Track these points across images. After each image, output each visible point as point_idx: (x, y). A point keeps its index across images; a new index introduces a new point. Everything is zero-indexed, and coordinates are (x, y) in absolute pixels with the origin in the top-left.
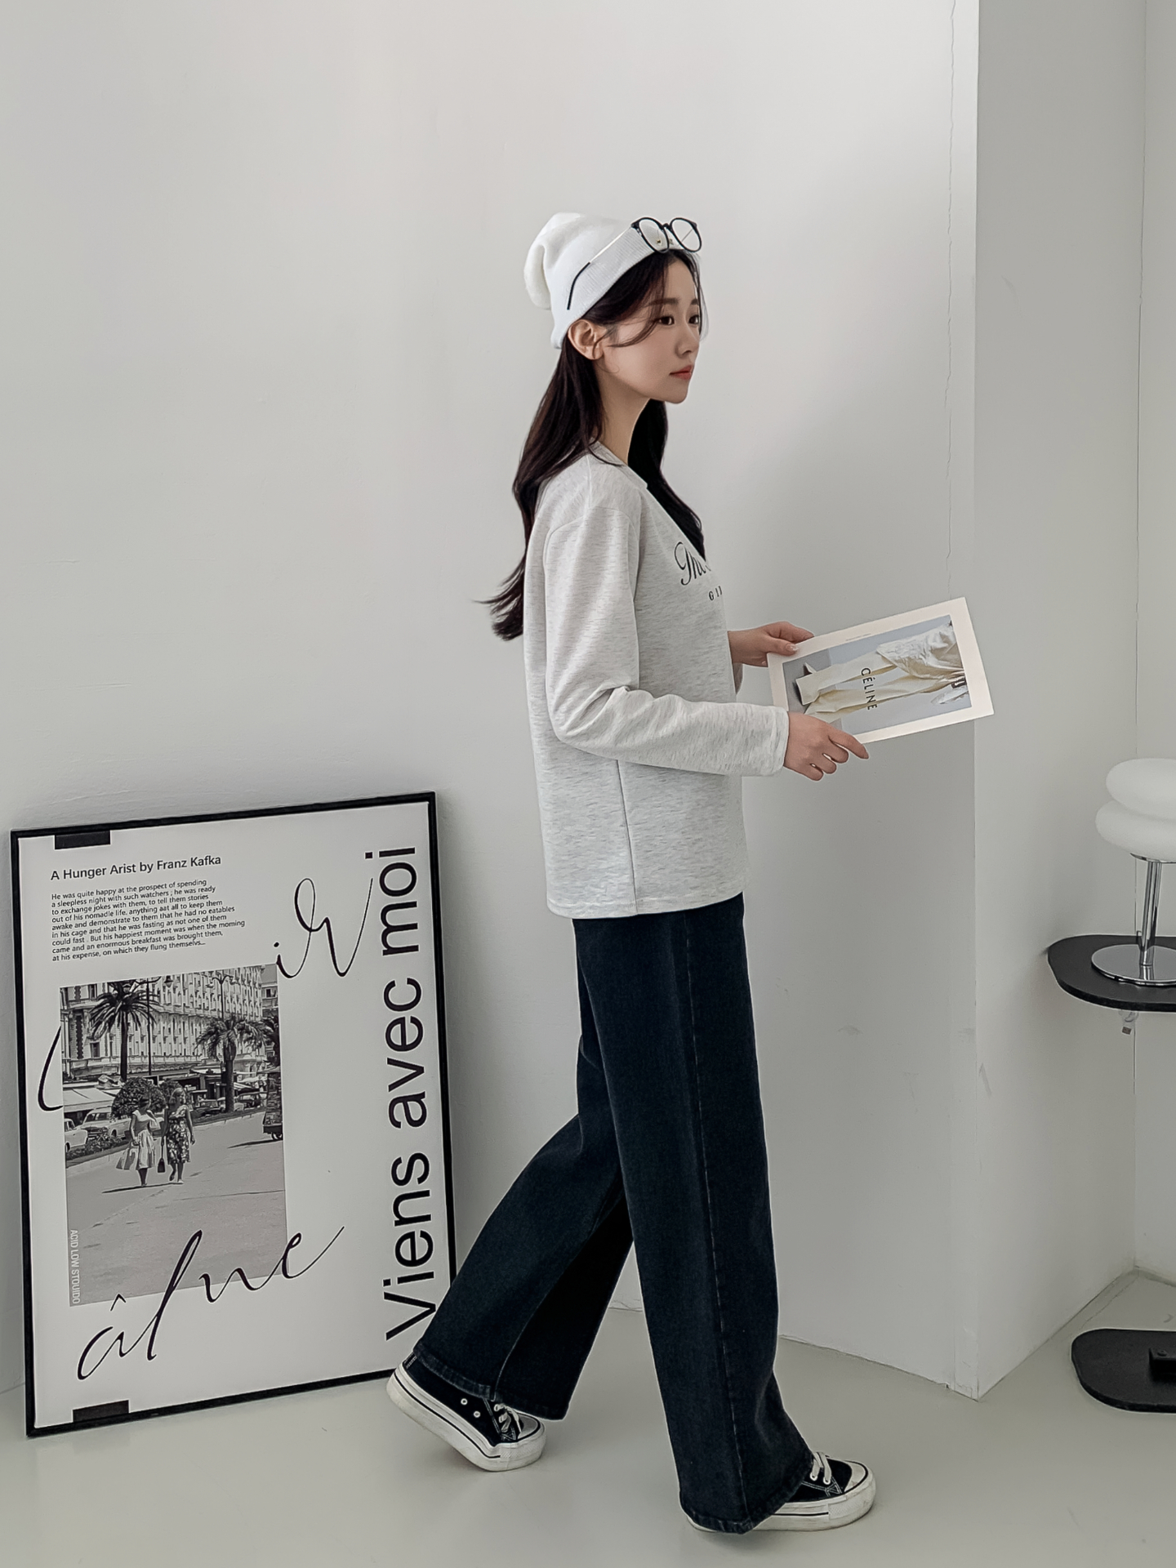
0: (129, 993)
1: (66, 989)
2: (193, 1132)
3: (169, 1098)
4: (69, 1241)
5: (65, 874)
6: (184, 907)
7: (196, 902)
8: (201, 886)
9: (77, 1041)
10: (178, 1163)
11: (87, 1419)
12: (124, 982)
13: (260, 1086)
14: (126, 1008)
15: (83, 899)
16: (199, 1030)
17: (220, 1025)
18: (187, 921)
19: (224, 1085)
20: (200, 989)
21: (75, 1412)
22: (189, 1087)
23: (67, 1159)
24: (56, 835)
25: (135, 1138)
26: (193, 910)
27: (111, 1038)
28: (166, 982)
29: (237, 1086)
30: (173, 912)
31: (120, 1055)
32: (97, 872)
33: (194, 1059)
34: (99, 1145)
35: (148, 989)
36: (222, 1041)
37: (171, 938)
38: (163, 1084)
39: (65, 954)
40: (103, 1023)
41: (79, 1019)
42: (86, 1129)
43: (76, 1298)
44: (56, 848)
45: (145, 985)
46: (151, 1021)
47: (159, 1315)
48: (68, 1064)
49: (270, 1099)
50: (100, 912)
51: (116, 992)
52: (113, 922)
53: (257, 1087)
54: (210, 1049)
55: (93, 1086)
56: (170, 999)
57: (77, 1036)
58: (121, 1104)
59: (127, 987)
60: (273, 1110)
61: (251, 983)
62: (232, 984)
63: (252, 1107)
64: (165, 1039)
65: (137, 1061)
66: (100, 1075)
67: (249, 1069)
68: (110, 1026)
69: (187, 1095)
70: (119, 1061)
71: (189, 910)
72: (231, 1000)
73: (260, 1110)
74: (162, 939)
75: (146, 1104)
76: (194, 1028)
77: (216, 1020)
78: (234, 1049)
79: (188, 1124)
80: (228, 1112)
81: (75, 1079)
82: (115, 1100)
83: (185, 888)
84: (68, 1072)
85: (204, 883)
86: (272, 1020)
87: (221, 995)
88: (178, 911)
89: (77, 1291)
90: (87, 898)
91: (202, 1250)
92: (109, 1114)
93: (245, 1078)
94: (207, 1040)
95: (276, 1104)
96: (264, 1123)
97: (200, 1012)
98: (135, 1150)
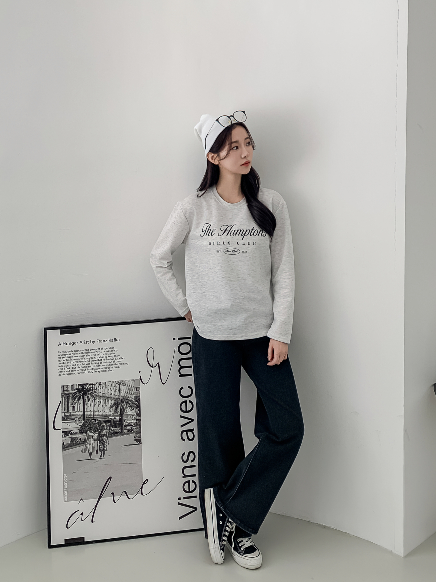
0: (86, 388)
1: (63, 386)
2: (109, 440)
3: (100, 427)
4: (64, 478)
5: (63, 344)
6: (106, 357)
7: (111, 355)
8: (112, 349)
9: (67, 405)
10: (103, 451)
11: (70, 543)
12: (84, 384)
13: (133, 424)
14: (85, 394)
15: (70, 353)
16: (111, 403)
17: (119, 401)
18: (107, 362)
19: (120, 423)
20: (112, 387)
21: (65, 540)
22: (107, 424)
23: (63, 448)
24: (60, 329)
25: (88, 441)
26: (109, 358)
27: (79, 405)
28: (99, 384)
29: (125, 424)
30: (102, 359)
31: (82, 411)
32: (75, 343)
33: (109, 413)
34: (75, 443)
35: (93, 387)
36: (119, 407)
37: (101, 369)
38: (97, 422)
39: (63, 373)
40: (77, 399)
41: (68, 397)
42: (70, 437)
43: (66, 499)
44: (60, 334)
45: (92, 385)
46: (94, 399)
47: (96, 507)
48: (64, 414)
49: (137, 429)
50: (76, 358)
51: (81, 388)
52: (80, 362)
53: (132, 424)
54: (115, 410)
55: (72, 422)
56: (101, 391)
57: (67, 403)
58: (83, 429)
59: (85, 386)
60: (138, 433)
61: (130, 386)
62: (123, 386)
63: (130, 431)
64: (99, 405)
65: (89, 413)
66: (75, 418)
67: (129, 417)
68: (79, 400)
69: (106, 426)
70: (82, 413)
71: (108, 358)
72: (123, 392)
73: (133, 433)
74: (98, 369)
75: (91, 429)
76: (109, 402)
77: (118, 399)
78: (124, 410)
79: (107, 437)
80: (122, 433)
81: (66, 419)
82: (81, 427)
83: (107, 350)
84: (64, 417)
85: (113, 348)
86: (138, 399)
87: (120, 390)
88: (104, 359)
89: (66, 497)
90: (71, 353)
91: (112, 483)
92: (78, 432)
93: (128, 420)
94: (114, 407)
95: (139, 431)
96: (134, 438)
97: (112, 396)
98: (88, 446)
